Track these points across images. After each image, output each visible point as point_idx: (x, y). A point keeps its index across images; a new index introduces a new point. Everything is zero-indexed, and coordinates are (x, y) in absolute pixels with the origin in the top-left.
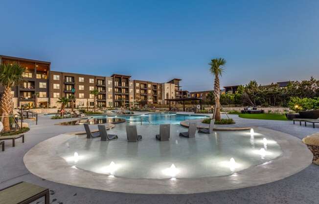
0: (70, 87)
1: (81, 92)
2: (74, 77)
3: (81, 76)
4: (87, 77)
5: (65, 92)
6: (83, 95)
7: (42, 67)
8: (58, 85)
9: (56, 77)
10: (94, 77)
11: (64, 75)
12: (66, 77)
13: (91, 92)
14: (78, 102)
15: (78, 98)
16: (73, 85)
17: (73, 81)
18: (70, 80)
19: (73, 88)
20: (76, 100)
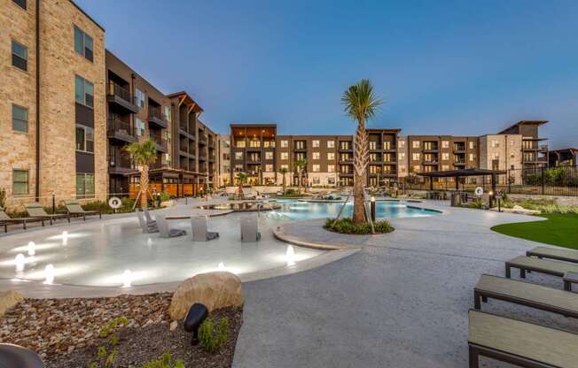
0: (302, 155)
1: (316, 162)
2: (306, 141)
3: (316, 138)
4: (324, 139)
5: (296, 162)
6: (318, 166)
7: (269, 132)
8: (287, 154)
9: (284, 144)
10: (335, 138)
11: (293, 140)
12: (296, 142)
13: (331, 163)
14: (311, 177)
15: (312, 171)
16: (305, 153)
17: (305, 147)
18: (302, 146)
19: (305, 157)
20: (310, 174)
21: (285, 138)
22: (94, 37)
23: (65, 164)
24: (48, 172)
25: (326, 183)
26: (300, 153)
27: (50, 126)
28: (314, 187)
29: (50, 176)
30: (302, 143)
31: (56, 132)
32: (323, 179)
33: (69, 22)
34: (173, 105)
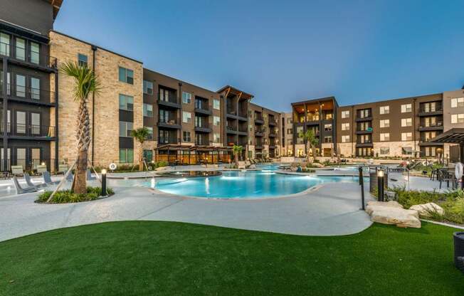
0: (367, 125)
1: (385, 130)
2: (372, 108)
3: (384, 104)
4: (395, 104)
5: (359, 133)
6: (387, 135)
7: (329, 105)
8: (348, 125)
9: (344, 114)
10: (413, 100)
11: (356, 110)
12: (359, 111)
13: (406, 130)
14: (377, 148)
15: (378, 140)
16: (370, 122)
17: (370, 115)
18: (367, 115)
19: (370, 126)
20: (375, 144)
21: (345, 109)
22: (134, 69)
23: (111, 144)
24: (100, 149)
25: (399, 153)
26: (365, 122)
27: (102, 125)
28: (382, 158)
29: (101, 151)
30: (367, 112)
31: (105, 127)
32: (395, 149)
33: (115, 66)
34: (222, 97)
